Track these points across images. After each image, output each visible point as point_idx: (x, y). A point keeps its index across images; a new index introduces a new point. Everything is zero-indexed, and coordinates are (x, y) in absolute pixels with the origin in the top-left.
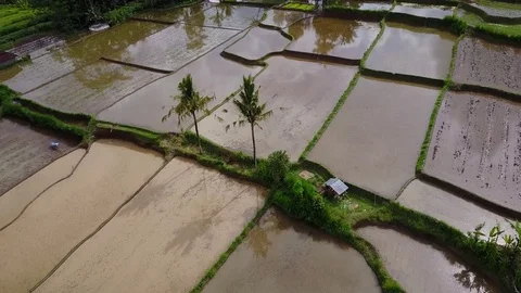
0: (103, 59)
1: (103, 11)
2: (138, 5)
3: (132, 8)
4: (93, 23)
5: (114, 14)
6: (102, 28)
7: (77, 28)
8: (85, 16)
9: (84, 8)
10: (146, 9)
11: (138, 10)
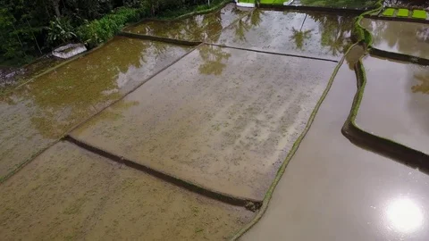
0: (68, 138)
1: (76, 23)
2: (132, 12)
3: (122, 17)
4: (58, 43)
5: (93, 27)
6: (74, 53)
7: (28, 52)
8: (46, 32)
9: (43, 18)
10: (143, 18)
11: (131, 20)
